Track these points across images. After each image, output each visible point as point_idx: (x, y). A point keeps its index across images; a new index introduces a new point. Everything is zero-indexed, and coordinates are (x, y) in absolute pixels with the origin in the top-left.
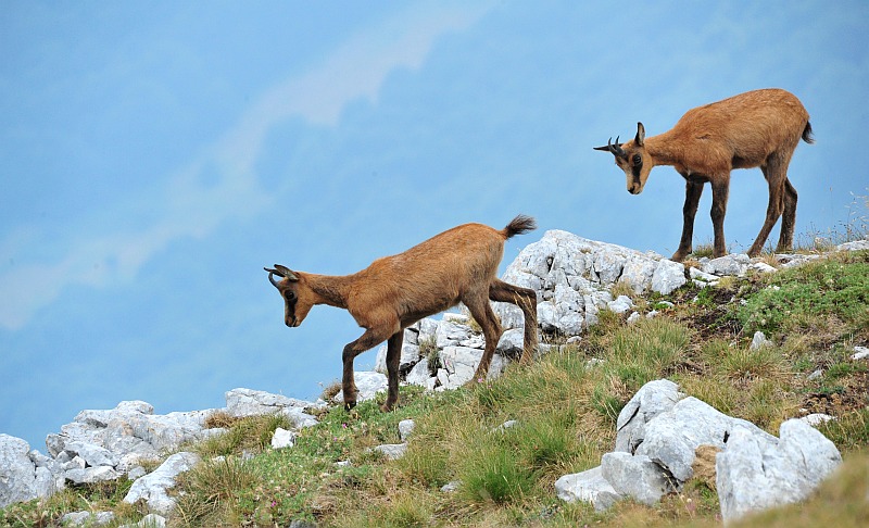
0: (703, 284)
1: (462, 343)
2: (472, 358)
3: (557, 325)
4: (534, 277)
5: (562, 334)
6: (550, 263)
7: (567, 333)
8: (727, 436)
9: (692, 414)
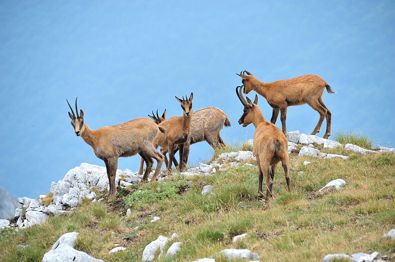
0: (122, 187)
1: (35, 209)
2: (37, 215)
3: (68, 203)
4: (68, 183)
5: (70, 207)
6: (75, 177)
7: (71, 206)
8: (75, 258)
9: (62, 250)
